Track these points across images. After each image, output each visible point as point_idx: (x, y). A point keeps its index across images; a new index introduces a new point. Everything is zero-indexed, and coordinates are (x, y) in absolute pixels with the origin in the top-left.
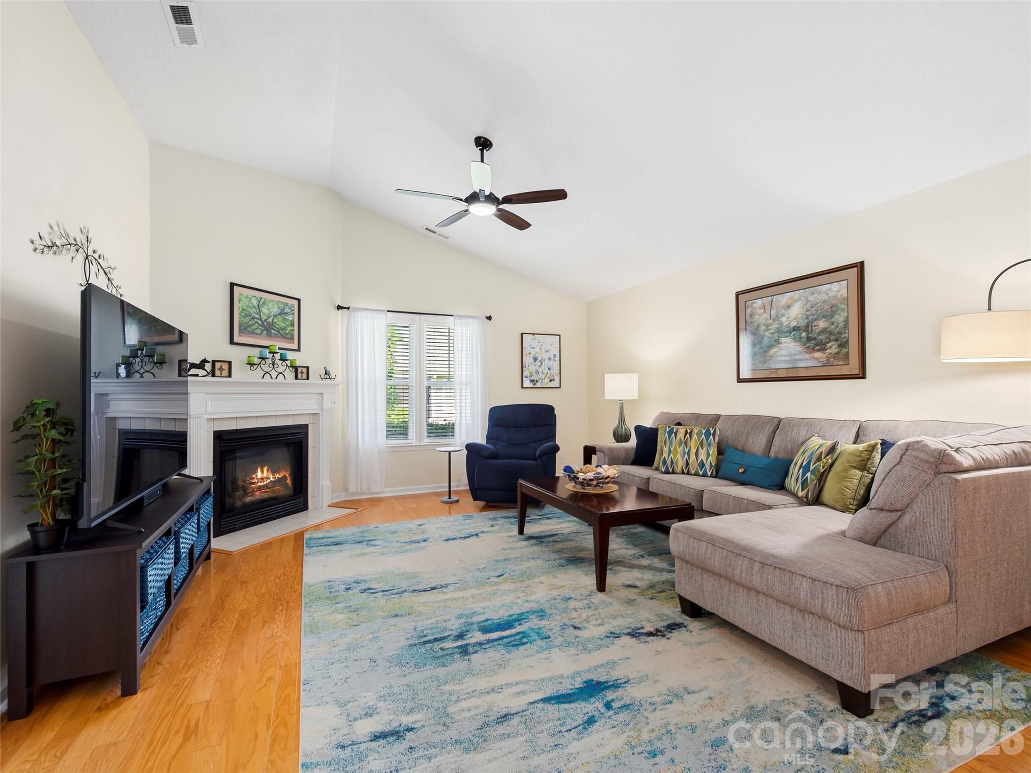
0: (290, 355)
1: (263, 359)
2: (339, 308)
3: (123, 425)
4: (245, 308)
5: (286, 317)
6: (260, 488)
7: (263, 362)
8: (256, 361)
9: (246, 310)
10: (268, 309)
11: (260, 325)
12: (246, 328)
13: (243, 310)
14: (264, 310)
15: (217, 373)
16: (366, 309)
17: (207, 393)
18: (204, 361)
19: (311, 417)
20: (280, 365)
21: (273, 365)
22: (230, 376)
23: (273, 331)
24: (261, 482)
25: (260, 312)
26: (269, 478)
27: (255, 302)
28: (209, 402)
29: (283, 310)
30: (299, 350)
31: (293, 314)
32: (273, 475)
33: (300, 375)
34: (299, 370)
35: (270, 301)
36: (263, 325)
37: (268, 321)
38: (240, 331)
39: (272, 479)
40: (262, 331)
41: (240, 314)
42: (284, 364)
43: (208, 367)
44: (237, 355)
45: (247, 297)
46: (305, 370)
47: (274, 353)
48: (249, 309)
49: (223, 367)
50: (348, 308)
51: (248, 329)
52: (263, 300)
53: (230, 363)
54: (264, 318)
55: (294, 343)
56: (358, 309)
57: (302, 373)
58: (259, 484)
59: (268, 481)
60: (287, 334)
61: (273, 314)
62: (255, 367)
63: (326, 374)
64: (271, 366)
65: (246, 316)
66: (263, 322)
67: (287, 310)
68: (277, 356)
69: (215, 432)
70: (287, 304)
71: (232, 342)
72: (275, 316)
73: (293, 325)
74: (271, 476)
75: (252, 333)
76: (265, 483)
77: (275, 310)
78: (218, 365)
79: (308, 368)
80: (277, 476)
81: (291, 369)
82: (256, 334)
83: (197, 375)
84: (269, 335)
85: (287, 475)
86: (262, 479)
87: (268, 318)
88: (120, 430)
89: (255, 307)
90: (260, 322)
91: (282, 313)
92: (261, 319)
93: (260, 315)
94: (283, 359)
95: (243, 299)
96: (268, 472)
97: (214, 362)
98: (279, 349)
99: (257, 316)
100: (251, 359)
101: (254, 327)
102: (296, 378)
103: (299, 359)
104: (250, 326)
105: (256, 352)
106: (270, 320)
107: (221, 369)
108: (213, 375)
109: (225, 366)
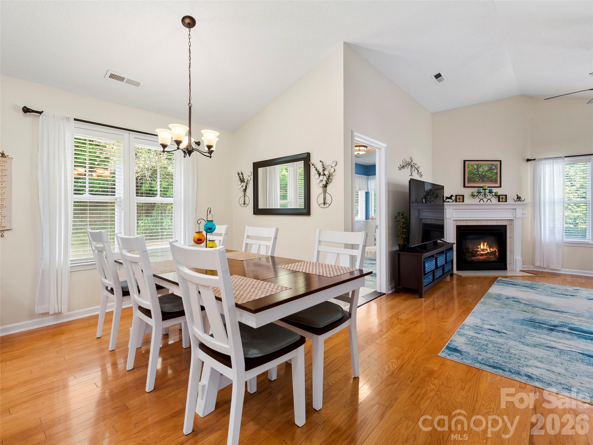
0: (494, 190)
1: (479, 193)
2: (528, 160)
3: (424, 221)
4: (471, 170)
5: (493, 171)
6: (483, 254)
7: (480, 194)
8: (475, 194)
9: (471, 171)
10: (482, 169)
11: (478, 177)
12: (471, 179)
13: (470, 171)
14: (481, 170)
15: (458, 200)
16: (548, 158)
17: (453, 209)
18: (452, 196)
19: (508, 221)
20: (489, 195)
21: (485, 195)
22: (463, 201)
23: (485, 179)
24: (483, 251)
25: (478, 171)
26: (487, 250)
27: (475, 167)
28: (454, 213)
29: (491, 168)
30: (500, 187)
31: (497, 169)
32: (490, 248)
33: (501, 200)
34: (501, 197)
35: (484, 165)
36: (480, 177)
37: (483, 174)
38: (468, 181)
39: (488, 251)
40: (479, 179)
41: (468, 174)
42: (491, 194)
43: (453, 198)
44: (467, 192)
45: (472, 165)
46: (504, 197)
47: (485, 190)
48: (472, 171)
49: (460, 198)
50: (535, 160)
51: (473, 180)
52: (480, 165)
53: (463, 196)
54: (480, 173)
55: (497, 184)
56: (541, 159)
57: (502, 198)
58: (482, 252)
59: (487, 252)
60: (493, 179)
61: (485, 171)
62: (475, 197)
63: (518, 198)
64: (484, 196)
65: (471, 174)
66: (480, 175)
67: (493, 167)
68: (487, 191)
69: (457, 226)
70: (493, 164)
71: (464, 186)
72: (486, 172)
73: (496, 174)
74: (489, 249)
75: (474, 181)
76: (485, 252)
77: (486, 168)
78: (458, 197)
79: (506, 196)
80: (492, 250)
81: (495, 197)
82: (476, 181)
83: (449, 202)
84: (483, 181)
85: (497, 251)
86: (483, 249)
87: (483, 173)
88: (423, 223)
89: (475, 169)
90: (478, 176)
91: (490, 169)
92: (478, 174)
93: (478, 172)
94: (490, 192)
95: (470, 166)
96: (487, 246)
97: (456, 196)
98: (488, 187)
99: (477, 173)
100: (473, 193)
101: (475, 178)
102: (499, 201)
103: (500, 191)
104: (473, 178)
105: (476, 190)
106: (484, 174)
107: (459, 199)
108: (456, 202)
109: (461, 198)
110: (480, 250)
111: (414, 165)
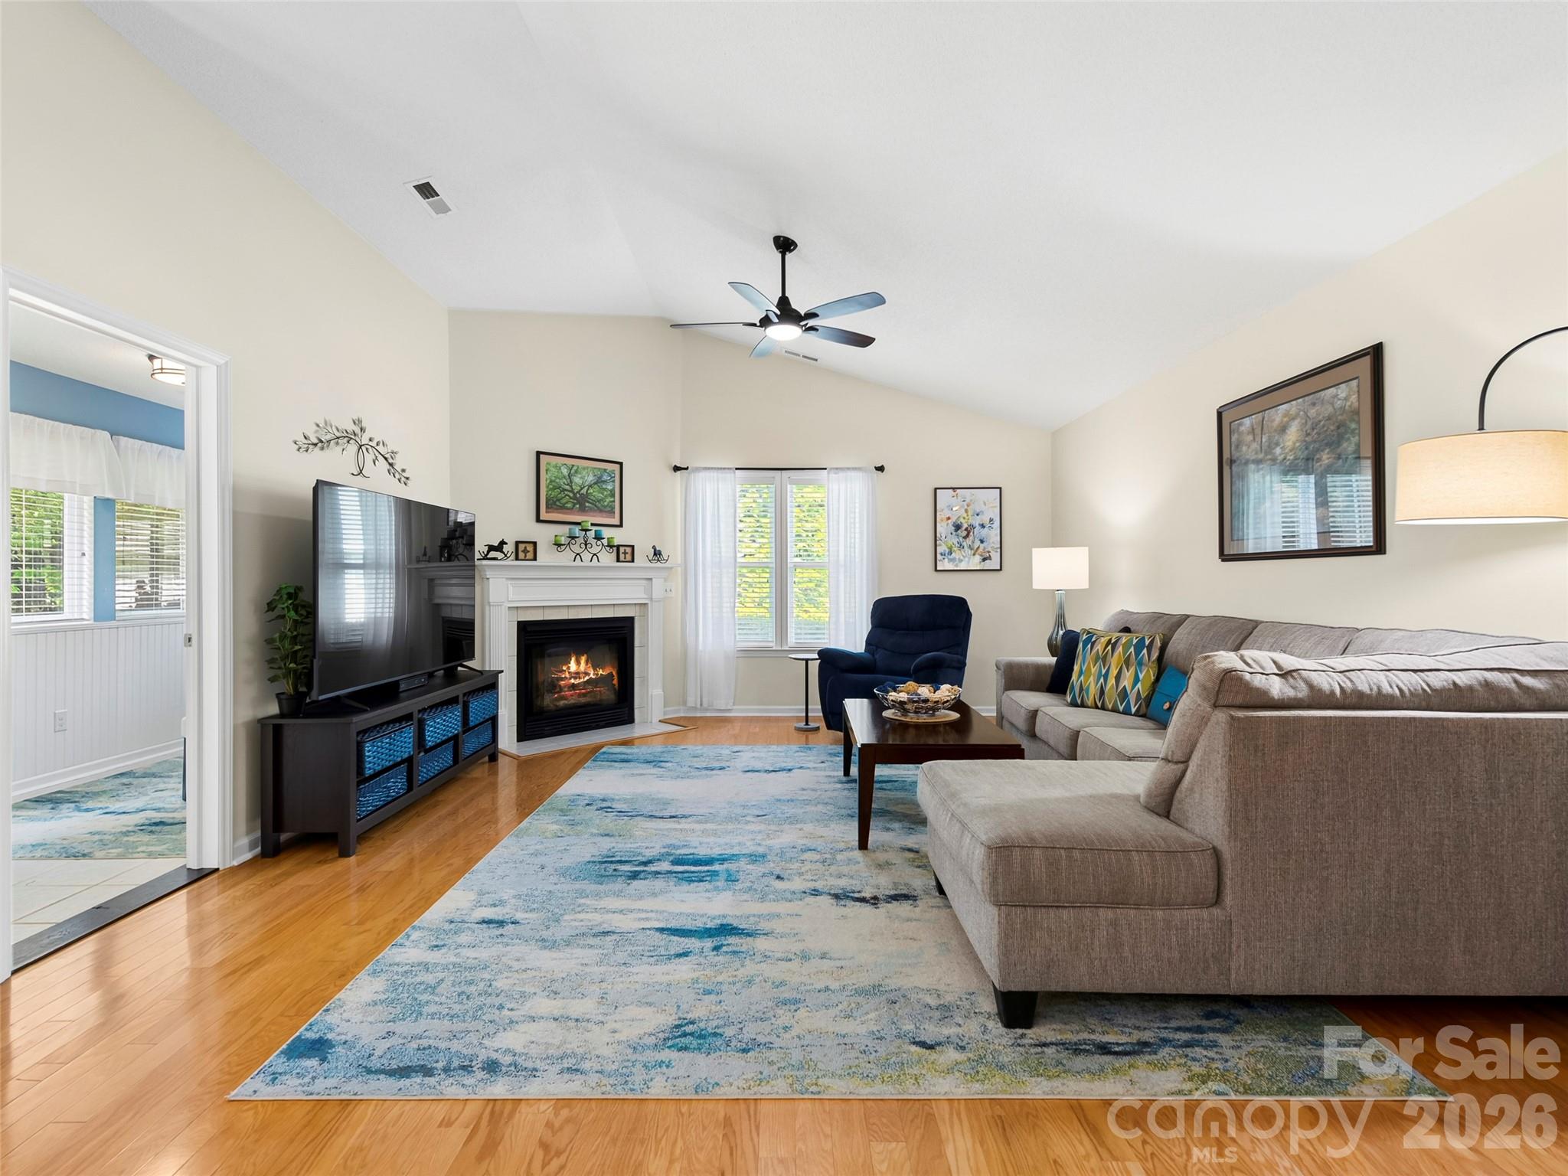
0: (607, 533)
1: (573, 538)
2: (676, 469)
4: (553, 478)
5: (604, 486)
6: (573, 687)
7: (573, 542)
8: (563, 540)
9: (554, 481)
10: (581, 478)
11: (571, 498)
12: (554, 503)
13: (551, 481)
14: (577, 480)
15: (522, 555)
16: (709, 469)
17: (507, 579)
18: (503, 543)
19: (637, 609)
20: (594, 545)
21: (586, 545)
22: (535, 559)
23: (587, 504)
24: (575, 678)
25: (571, 482)
26: (587, 674)
27: (565, 471)
28: (511, 588)
29: (600, 478)
30: (621, 525)
31: (614, 481)
32: (595, 669)
33: (622, 557)
34: (622, 550)
35: (584, 469)
36: (575, 498)
37: (582, 492)
38: (547, 507)
39: (592, 676)
40: (574, 505)
41: (547, 487)
42: (599, 543)
43: (509, 548)
44: (542, 535)
45: (556, 466)
46: (629, 550)
47: (586, 530)
48: (558, 480)
49: (528, 549)
50: (687, 469)
51: (558, 503)
52: (575, 468)
53: (535, 544)
54: (576, 489)
55: (614, 518)
56: (698, 469)
57: (625, 553)
58: (572, 681)
59: (587, 678)
60: (605, 507)
61: (587, 483)
62: (563, 547)
63: (655, 554)
64: (583, 546)
65: (555, 488)
66: (575, 494)
67: (606, 477)
68: (591, 534)
69: (519, 623)
70: (605, 470)
71: (538, 520)
72: (590, 486)
73: (613, 495)
74: (592, 672)
75: (562, 508)
76: (582, 680)
77: (590, 479)
78: (521, 547)
79: (633, 547)
80: (601, 672)
81: (608, 548)
82: (568, 509)
83: (495, 559)
84: (583, 510)
85: (614, 673)
86: (578, 673)
87: (582, 489)
89: (565, 477)
90: (571, 495)
91: (599, 481)
92: (572, 491)
93: (571, 487)
94: (598, 537)
95: (552, 469)
96: (587, 664)
97: (517, 543)
98: (592, 525)
99: (567, 487)
100: (558, 538)
101: (564, 501)
102: (618, 560)
103: (619, 536)
104: (559, 500)
105: (565, 529)
106: (584, 491)
107: (525, 551)
108: (517, 559)
109: (530, 548)
110: (567, 675)
111: (374, 444)
